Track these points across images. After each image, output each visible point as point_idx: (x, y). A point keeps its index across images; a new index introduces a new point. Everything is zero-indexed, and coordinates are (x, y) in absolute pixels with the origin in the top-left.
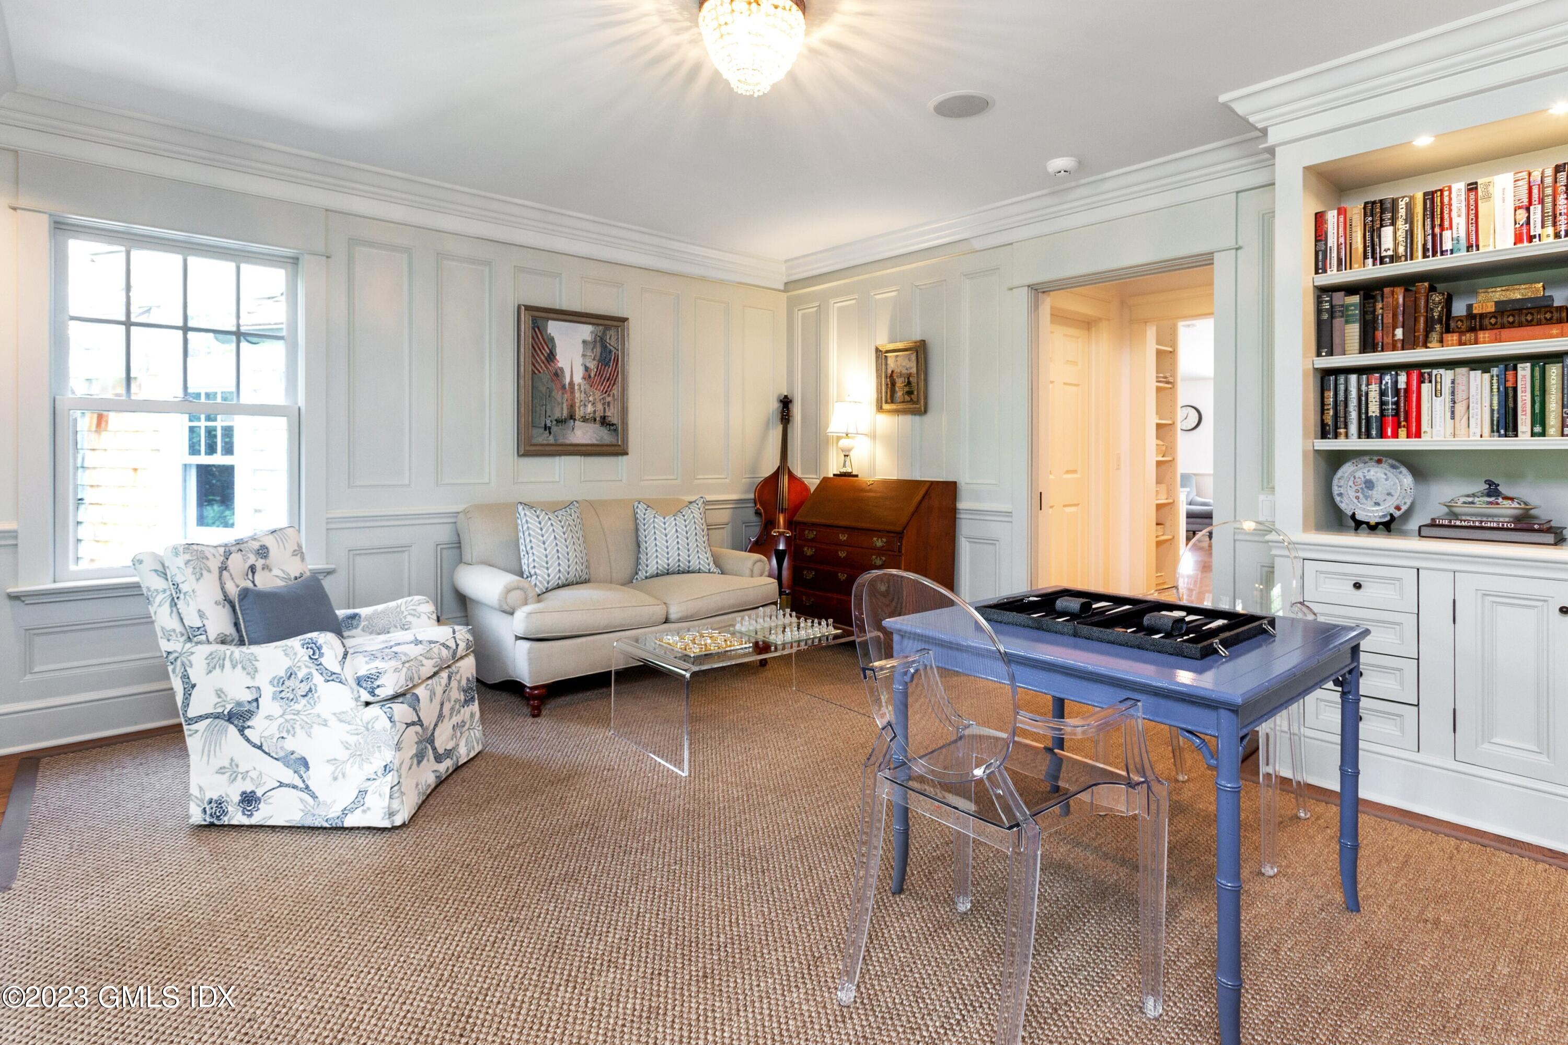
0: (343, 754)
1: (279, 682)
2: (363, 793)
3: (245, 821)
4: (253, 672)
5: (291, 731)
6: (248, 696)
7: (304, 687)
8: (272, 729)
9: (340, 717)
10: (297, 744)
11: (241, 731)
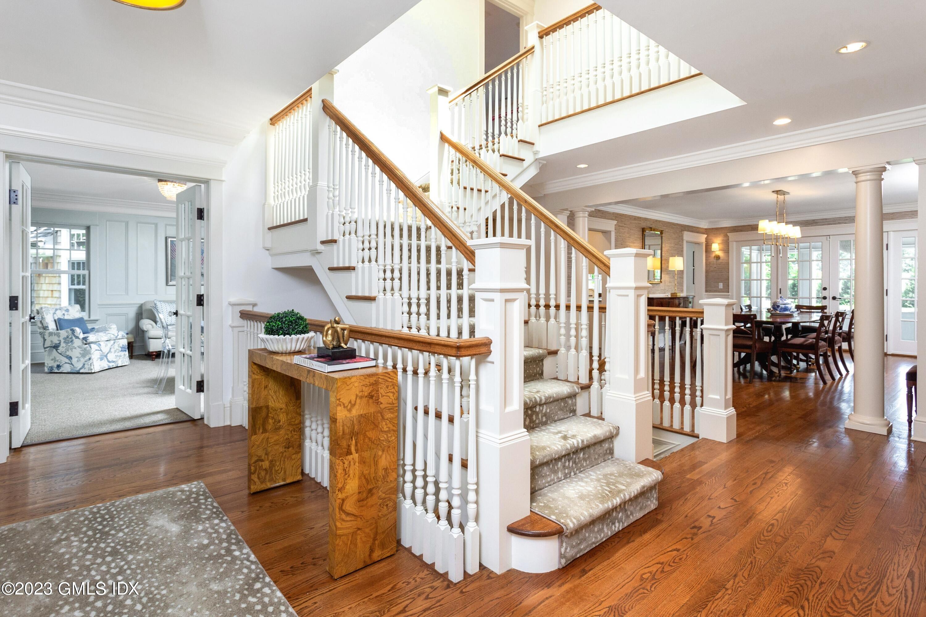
0: (80, 356)
1: (65, 339)
2: (84, 364)
3: (58, 371)
4: (59, 336)
5: (68, 350)
6: (58, 342)
7: (71, 340)
8: (64, 350)
9: (79, 347)
10: (69, 353)
11: (57, 350)
